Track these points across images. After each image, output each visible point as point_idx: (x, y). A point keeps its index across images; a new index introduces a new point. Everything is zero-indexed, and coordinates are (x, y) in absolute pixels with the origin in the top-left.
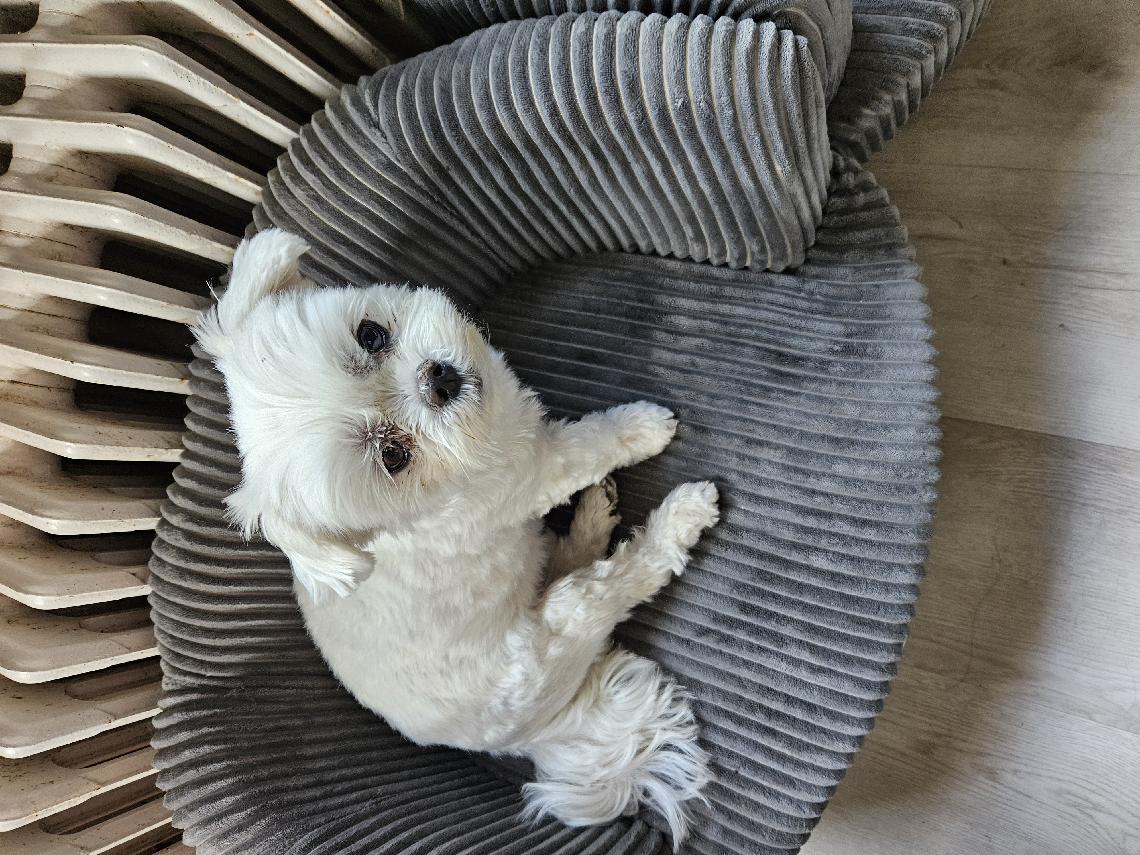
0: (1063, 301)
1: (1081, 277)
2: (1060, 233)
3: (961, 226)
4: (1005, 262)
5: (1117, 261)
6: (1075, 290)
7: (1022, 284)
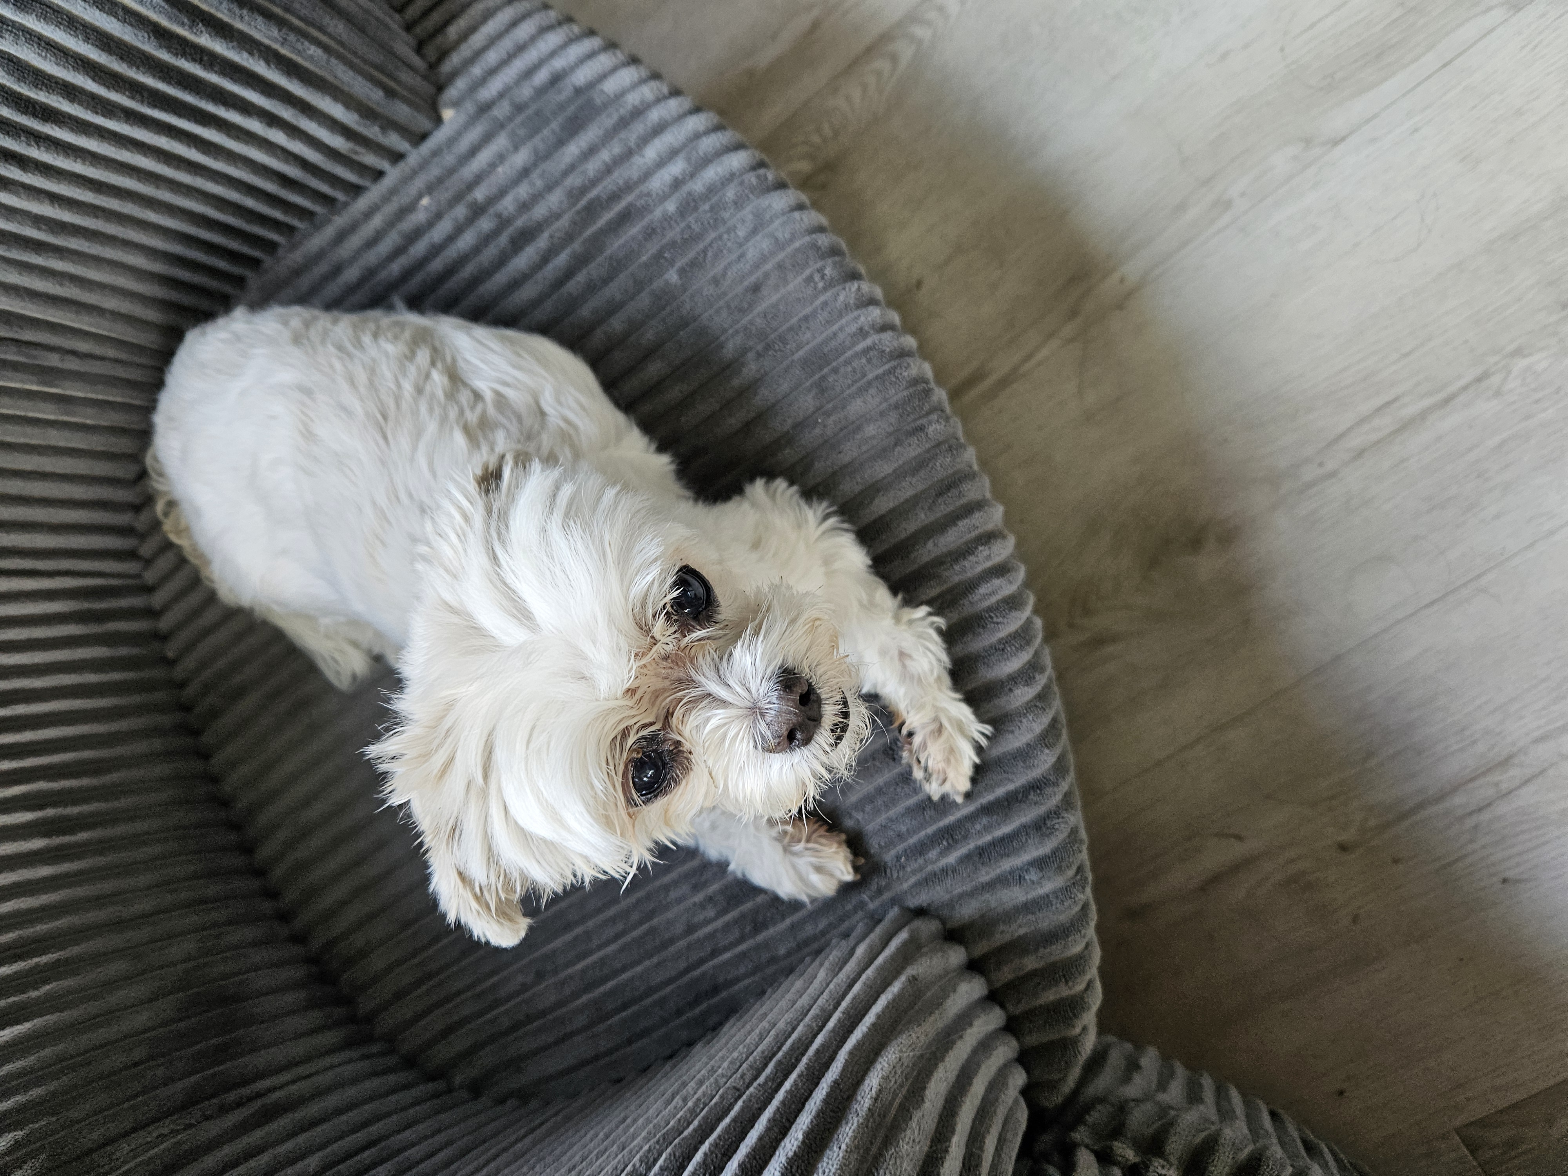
0: (1470, 848)
1: (1458, 800)
2: (1372, 763)
3: (1239, 838)
4: (1343, 848)
5: (1481, 748)
6: (1470, 823)
7: (1396, 861)
